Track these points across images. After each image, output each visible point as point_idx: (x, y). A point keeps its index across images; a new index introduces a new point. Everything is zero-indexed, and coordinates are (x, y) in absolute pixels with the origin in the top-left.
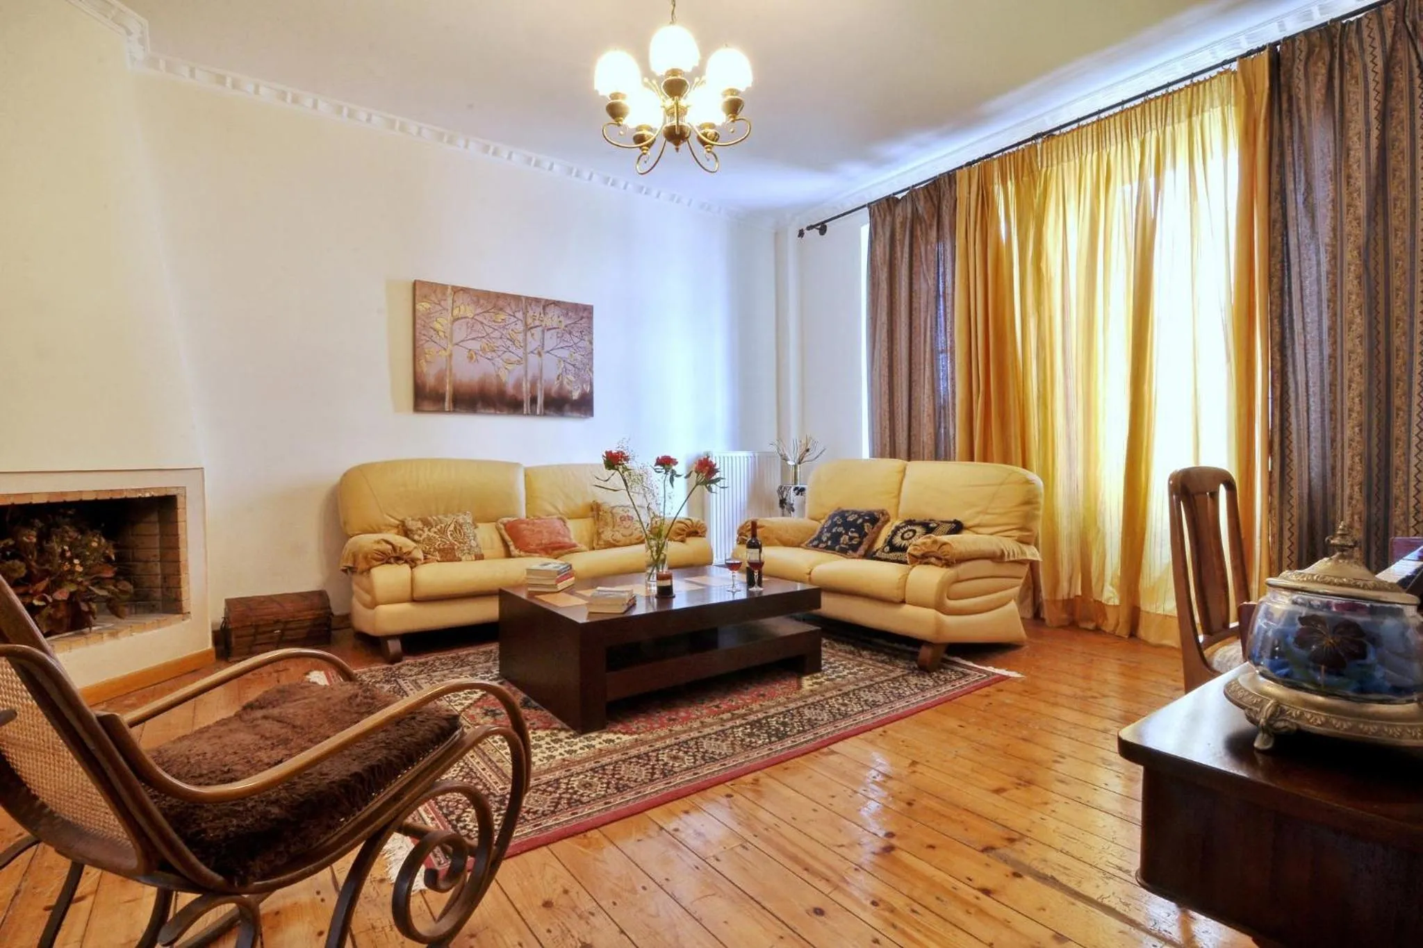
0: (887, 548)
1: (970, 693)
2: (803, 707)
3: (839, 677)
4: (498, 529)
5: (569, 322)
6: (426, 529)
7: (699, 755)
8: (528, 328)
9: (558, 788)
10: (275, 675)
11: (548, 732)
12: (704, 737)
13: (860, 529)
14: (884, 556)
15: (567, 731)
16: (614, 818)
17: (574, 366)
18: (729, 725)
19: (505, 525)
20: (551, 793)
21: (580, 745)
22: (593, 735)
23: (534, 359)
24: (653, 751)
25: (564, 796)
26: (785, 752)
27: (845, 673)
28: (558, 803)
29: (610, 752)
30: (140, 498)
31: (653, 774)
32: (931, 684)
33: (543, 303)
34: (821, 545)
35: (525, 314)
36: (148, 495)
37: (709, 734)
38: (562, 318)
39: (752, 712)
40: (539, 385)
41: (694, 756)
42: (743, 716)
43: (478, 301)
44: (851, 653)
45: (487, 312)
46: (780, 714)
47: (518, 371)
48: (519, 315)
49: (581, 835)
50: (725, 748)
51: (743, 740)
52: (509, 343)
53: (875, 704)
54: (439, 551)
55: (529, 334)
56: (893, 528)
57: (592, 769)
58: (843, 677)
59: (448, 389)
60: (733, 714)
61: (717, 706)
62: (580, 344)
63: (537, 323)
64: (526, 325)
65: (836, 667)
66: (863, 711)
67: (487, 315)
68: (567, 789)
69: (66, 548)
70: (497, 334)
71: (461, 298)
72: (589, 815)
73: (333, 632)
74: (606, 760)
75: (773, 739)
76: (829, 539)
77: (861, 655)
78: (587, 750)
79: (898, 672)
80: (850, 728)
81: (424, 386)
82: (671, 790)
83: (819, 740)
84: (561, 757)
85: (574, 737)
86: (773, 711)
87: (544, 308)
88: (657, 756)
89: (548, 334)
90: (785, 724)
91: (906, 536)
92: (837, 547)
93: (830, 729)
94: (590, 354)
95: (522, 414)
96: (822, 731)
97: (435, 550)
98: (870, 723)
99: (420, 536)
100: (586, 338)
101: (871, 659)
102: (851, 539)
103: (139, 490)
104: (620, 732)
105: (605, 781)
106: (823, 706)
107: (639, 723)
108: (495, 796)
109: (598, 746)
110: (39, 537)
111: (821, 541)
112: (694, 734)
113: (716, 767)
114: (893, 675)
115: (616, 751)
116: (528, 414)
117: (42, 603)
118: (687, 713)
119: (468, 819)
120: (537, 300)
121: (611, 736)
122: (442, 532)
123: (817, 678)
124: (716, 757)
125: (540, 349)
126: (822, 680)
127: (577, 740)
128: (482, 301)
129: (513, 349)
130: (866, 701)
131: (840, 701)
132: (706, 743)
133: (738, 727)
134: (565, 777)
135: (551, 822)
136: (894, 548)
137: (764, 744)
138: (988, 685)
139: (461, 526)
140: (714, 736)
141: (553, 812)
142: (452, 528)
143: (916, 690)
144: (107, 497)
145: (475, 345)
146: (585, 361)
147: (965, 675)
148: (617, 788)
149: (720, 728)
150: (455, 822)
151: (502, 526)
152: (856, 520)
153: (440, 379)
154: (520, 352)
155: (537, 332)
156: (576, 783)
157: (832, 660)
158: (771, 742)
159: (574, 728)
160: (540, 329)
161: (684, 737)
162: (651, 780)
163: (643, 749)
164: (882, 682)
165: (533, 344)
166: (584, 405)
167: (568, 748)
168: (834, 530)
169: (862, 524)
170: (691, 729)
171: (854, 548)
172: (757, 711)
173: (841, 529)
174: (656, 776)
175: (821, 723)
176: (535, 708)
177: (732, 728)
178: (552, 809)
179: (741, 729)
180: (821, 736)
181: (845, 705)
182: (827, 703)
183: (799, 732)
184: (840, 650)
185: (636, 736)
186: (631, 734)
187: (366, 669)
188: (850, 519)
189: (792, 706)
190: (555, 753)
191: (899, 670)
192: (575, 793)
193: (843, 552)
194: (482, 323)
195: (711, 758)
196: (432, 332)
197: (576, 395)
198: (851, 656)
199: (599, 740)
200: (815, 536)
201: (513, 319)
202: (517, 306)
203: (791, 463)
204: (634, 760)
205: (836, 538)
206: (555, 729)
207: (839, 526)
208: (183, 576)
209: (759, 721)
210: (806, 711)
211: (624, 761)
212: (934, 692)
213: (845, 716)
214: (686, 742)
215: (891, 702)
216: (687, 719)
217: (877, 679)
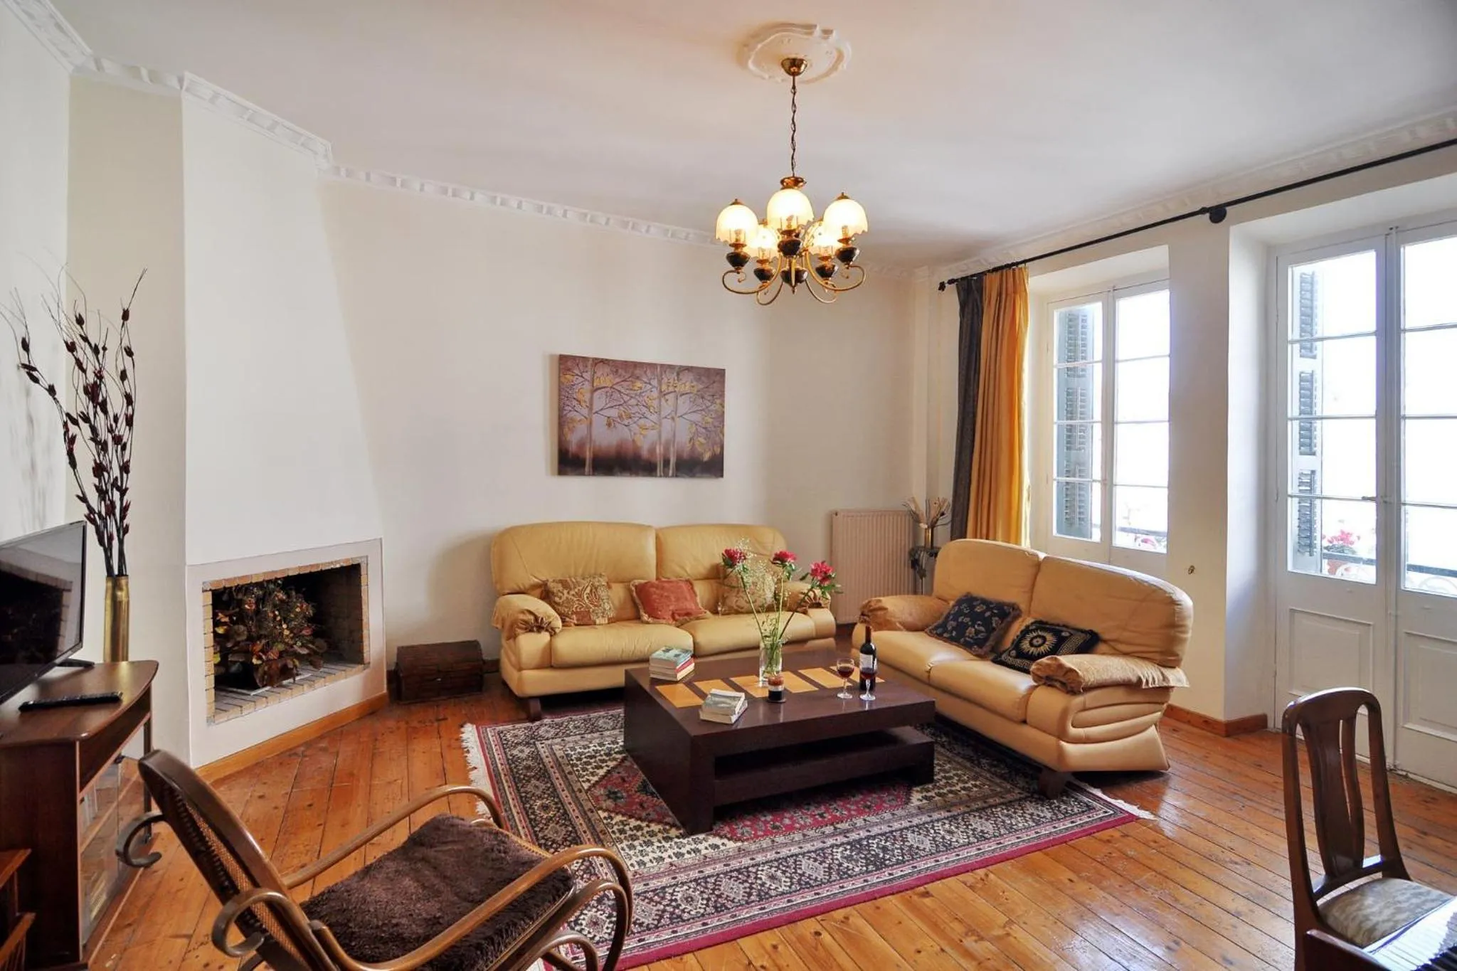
0: (1014, 653)
1: (1090, 834)
2: (907, 828)
3: (951, 792)
4: (630, 591)
5: (701, 386)
6: (565, 592)
7: (796, 878)
8: (662, 394)
9: (663, 898)
10: (436, 724)
11: (660, 827)
12: (803, 855)
13: (987, 623)
14: (1010, 660)
15: (678, 828)
16: (708, 943)
17: (705, 428)
18: (830, 841)
19: (636, 587)
20: (657, 903)
21: (688, 848)
22: (701, 836)
23: (667, 424)
24: (753, 866)
25: (668, 908)
26: (881, 886)
27: (958, 788)
28: (661, 917)
29: (715, 861)
30: (332, 569)
31: (750, 894)
32: (1049, 815)
33: (677, 369)
34: (945, 635)
35: (660, 383)
36: (338, 566)
37: (809, 852)
38: (695, 383)
39: (855, 828)
40: (672, 449)
41: (791, 878)
42: (845, 833)
43: (617, 371)
44: (970, 759)
45: (625, 381)
46: (882, 835)
47: (652, 435)
48: (655, 382)
49: (678, 958)
50: (820, 874)
51: (840, 865)
52: (644, 410)
53: (982, 837)
54: (576, 613)
55: (663, 400)
56: (1023, 628)
57: (695, 880)
58: (955, 793)
59: (588, 455)
60: (836, 829)
61: (821, 815)
62: (712, 408)
63: (671, 389)
64: (661, 392)
65: (951, 778)
66: (969, 843)
67: (625, 384)
68: (671, 900)
69: (277, 613)
70: (633, 402)
71: (601, 370)
72: (687, 935)
73: (486, 675)
74: (708, 871)
75: (871, 867)
76: (954, 629)
77: (979, 765)
78: (693, 855)
79: (1016, 794)
80: (951, 865)
81: (567, 451)
82: (765, 917)
83: (916, 876)
84: (670, 860)
85: (683, 836)
86: (875, 831)
87: (678, 374)
88: (756, 873)
89: (681, 400)
90: (885, 849)
91: (1035, 642)
92: (962, 640)
93: (931, 863)
94: (721, 417)
95: (656, 476)
96: (922, 865)
97: (573, 613)
98: (973, 860)
99: (560, 598)
100: (718, 401)
101: (989, 771)
102: (977, 632)
103: (332, 563)
104: (726, 837)
105: (705, 896)
106: (928, 831)
107: (744, 827)
108: (609, 899)
109: (704, 852)
110: (257, 604)
111: (946, 631)
112: (795, 850)
113: (809, 896)
114: (1009, 797)
115: (719, 860)
116: (661, 476)
117: (259, 662)
118: (791, 818)
119: (584, 923)
120: (671, 367)
121: (717, 841)
122: (579, 595)
123: (928, 791)
124: (811, 882)
125: (673, 414)
126: (932, 794)
127: (685, 841)
128: (620, 371)
129: (647, 414)
130: (974, 830)
131: (947, 826)
132: (805, 863)
133: (838, 846)
134: (671, 886)
135: (652, 939)
136: (1021, 654)
137: (861, 873)
138: (1113, 825)
139: (596, 589)
140: (813, 855)
141: (657, 927)
142: (588, 591)
143: (1031, 823)
144: (307, 571)
145: (613, 413)
146: (717, 424)
147: (1090, 808)
148: (715, 907)
149: (821, 845)
150: (573, 924)
151: (633, 588)
152: (984, 612)
153: (581, 445)
154: (654, 417)
155: (671, 397)
156: (680, 895)
157: (947, 767)
158: (867, 872)
159: (684, 825)
160: (672, 395)
161: (784, 852)
162: (747, 903)
163: (746, 861)
164: (996, 806)
165: (667, 408)
166: (714, 467)
167: (676, 850)
168: (960, 620)
169: (990, 617)
170: (793, 842)
171: (980, 643)
172: (861, 828)
173: (967, 620)
174: (752, 898)
175: (922, 853)
176: (652, 794)
177: (832, 846)
178: (656, 922)
179: (841, 849)
180: (919, 872)
181: (950, 832)
182: (933, 827)
183: (898, 863)
184: (958, 754)
185: (739, 844)
186: (736, 841)
187: (510, 727)
188: (978, 609)
189: (896, 825)
190: (665, 855)
191: (1017, 791)
192: (678, 907)
193: (967, 646)
194: (619, 391)
195: (807, 883)
196: (575, 403)
197: (707, 457)
198: (968, 764)
199: (706, 843)
200: (940, 621)
201: (649, 387)
202: (653, 373)
203: (924, 526)
204: (734, 874)
205: (961, 628)
206: (667, 824)
207: (966, 615)
208: (365, 632)
209: (859, 841)
210: (910, 835)
211: (725, 874)
212: (1049, 829)
213: (949, 847)
214: (785, 859)
215: (1001, 835)
216: (790, 829)
217: (991, 801)
